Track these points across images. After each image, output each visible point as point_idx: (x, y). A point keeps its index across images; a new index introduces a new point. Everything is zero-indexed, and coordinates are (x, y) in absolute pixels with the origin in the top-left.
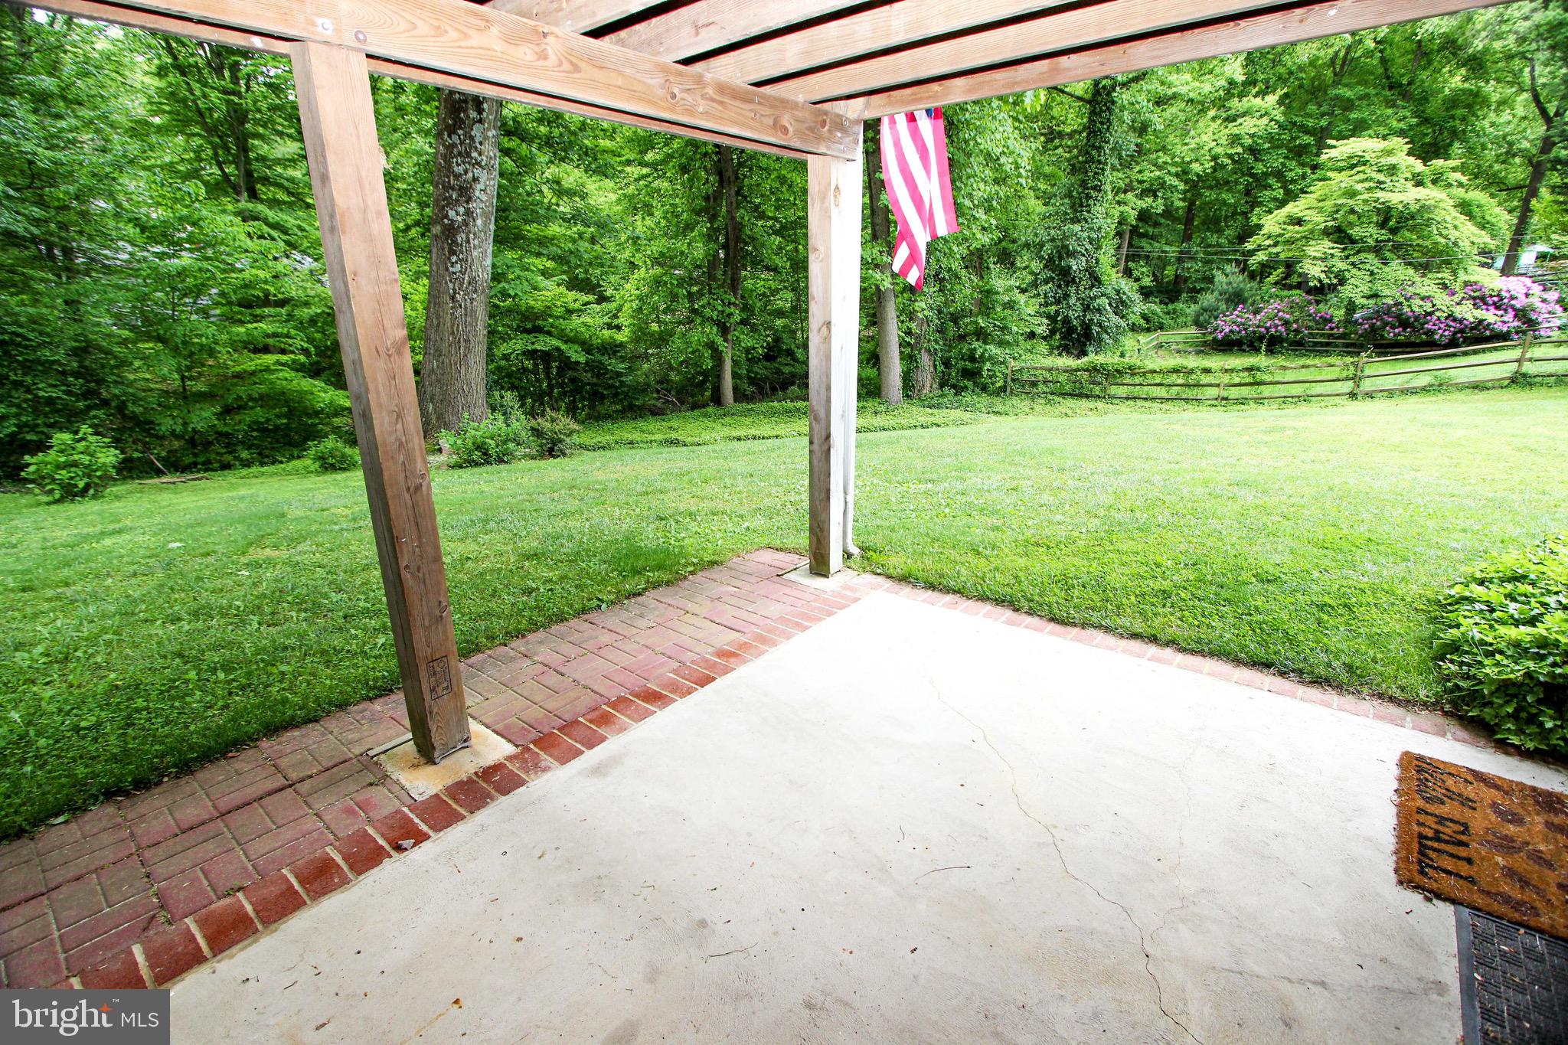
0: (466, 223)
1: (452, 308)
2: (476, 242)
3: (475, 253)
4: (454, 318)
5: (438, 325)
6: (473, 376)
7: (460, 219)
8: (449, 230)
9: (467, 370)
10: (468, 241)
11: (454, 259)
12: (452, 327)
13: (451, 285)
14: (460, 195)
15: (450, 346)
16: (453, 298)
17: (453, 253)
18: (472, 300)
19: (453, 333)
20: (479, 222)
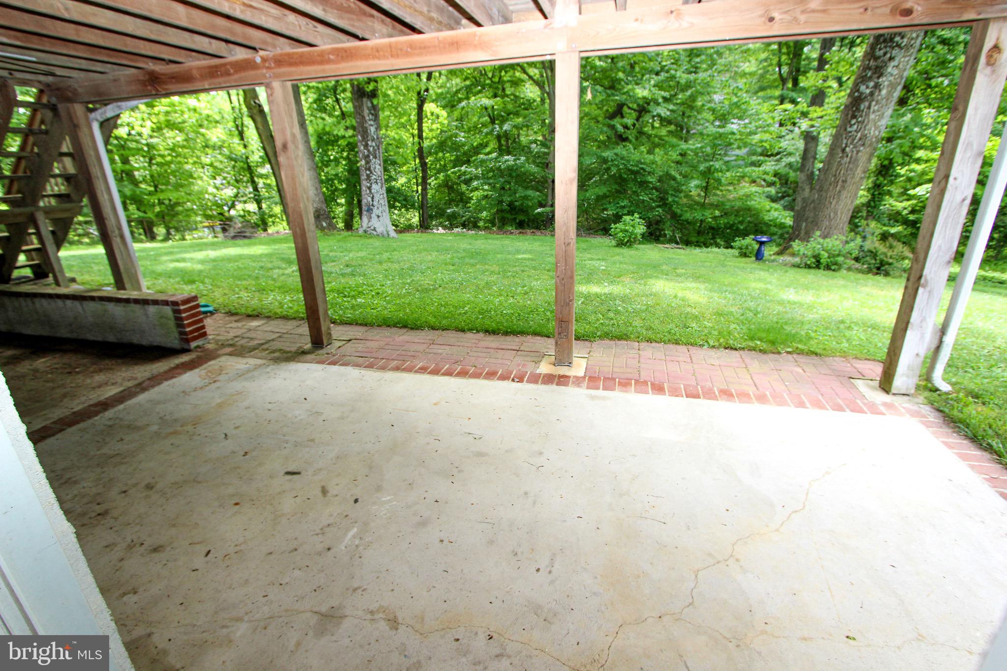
0: (872, 94)
1: (840, 157)
2: (876, 108)
3: (872, 116)
4: (840, 164)
5: (827, 170)
6: (841, 207)
7: (868, 91)
8: (856, 101)
9: (837, 202)
10: (869, 108)
11: (853, 121)
12: (836, 171)
13: (845, 141)
14: (874, 73)
15: (830, 184)
16: (843, 150)
17: (854, 117)
18: (858, 152)
19: (835, 175)
20: (884, 92)
